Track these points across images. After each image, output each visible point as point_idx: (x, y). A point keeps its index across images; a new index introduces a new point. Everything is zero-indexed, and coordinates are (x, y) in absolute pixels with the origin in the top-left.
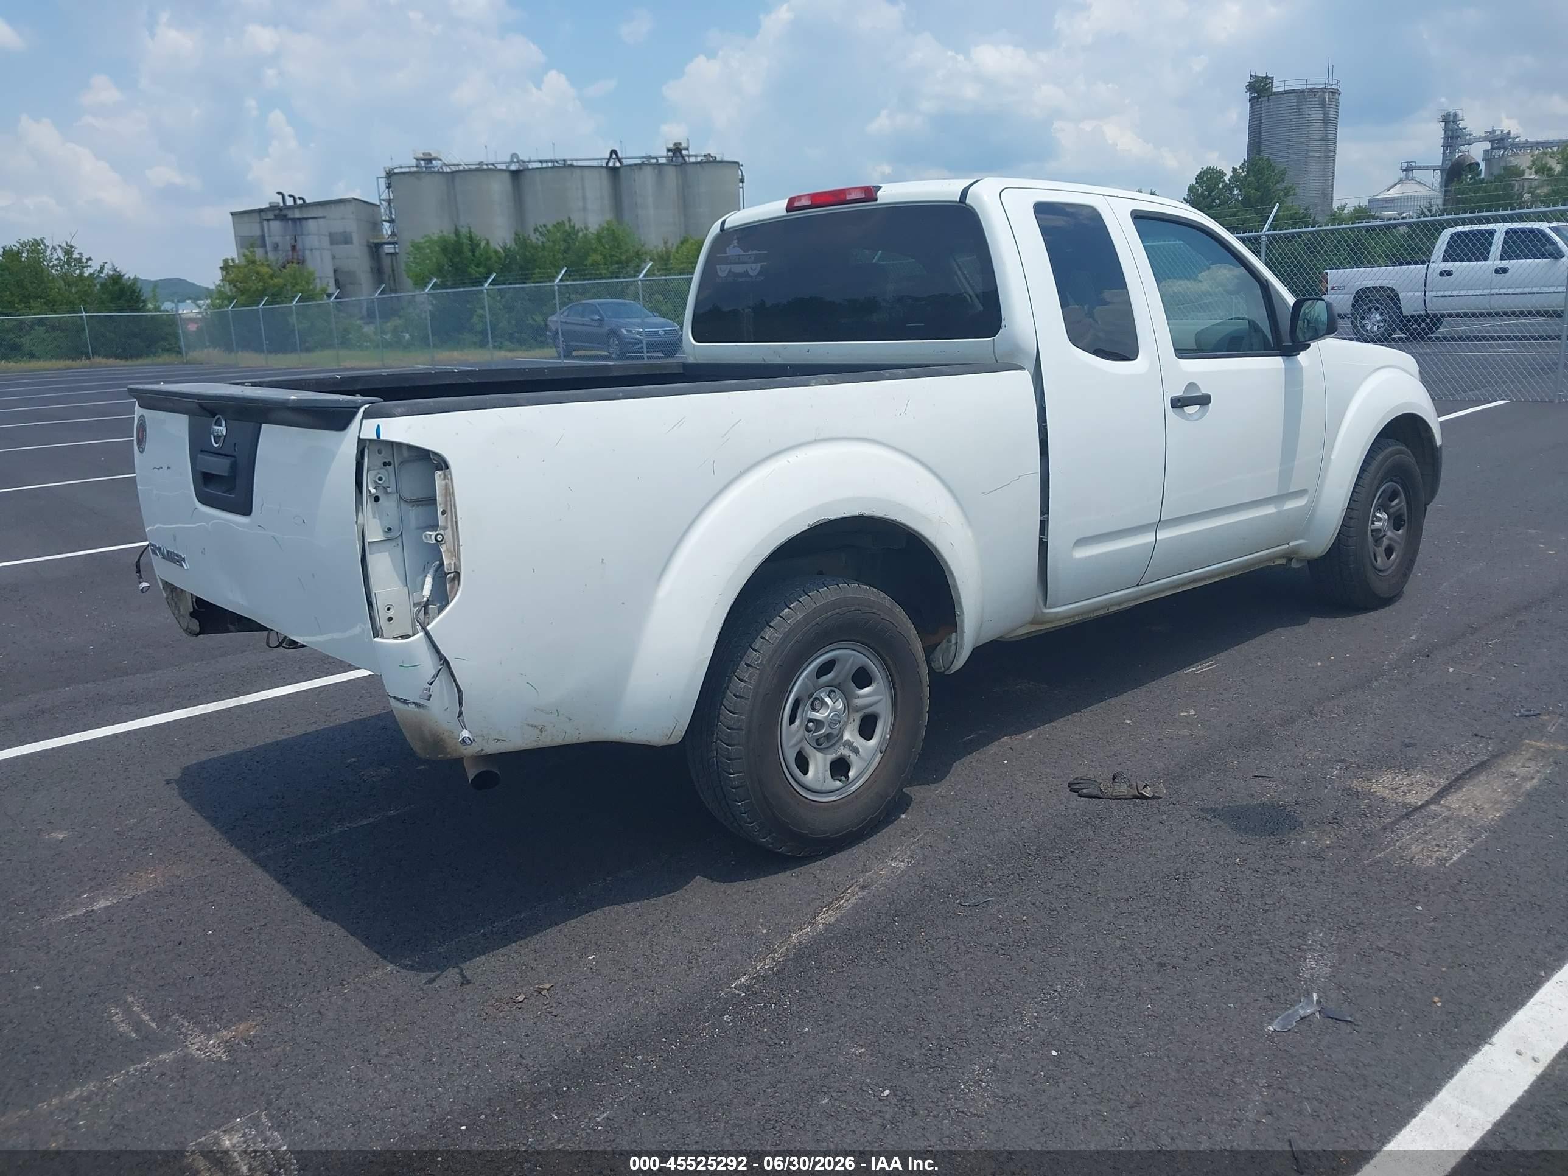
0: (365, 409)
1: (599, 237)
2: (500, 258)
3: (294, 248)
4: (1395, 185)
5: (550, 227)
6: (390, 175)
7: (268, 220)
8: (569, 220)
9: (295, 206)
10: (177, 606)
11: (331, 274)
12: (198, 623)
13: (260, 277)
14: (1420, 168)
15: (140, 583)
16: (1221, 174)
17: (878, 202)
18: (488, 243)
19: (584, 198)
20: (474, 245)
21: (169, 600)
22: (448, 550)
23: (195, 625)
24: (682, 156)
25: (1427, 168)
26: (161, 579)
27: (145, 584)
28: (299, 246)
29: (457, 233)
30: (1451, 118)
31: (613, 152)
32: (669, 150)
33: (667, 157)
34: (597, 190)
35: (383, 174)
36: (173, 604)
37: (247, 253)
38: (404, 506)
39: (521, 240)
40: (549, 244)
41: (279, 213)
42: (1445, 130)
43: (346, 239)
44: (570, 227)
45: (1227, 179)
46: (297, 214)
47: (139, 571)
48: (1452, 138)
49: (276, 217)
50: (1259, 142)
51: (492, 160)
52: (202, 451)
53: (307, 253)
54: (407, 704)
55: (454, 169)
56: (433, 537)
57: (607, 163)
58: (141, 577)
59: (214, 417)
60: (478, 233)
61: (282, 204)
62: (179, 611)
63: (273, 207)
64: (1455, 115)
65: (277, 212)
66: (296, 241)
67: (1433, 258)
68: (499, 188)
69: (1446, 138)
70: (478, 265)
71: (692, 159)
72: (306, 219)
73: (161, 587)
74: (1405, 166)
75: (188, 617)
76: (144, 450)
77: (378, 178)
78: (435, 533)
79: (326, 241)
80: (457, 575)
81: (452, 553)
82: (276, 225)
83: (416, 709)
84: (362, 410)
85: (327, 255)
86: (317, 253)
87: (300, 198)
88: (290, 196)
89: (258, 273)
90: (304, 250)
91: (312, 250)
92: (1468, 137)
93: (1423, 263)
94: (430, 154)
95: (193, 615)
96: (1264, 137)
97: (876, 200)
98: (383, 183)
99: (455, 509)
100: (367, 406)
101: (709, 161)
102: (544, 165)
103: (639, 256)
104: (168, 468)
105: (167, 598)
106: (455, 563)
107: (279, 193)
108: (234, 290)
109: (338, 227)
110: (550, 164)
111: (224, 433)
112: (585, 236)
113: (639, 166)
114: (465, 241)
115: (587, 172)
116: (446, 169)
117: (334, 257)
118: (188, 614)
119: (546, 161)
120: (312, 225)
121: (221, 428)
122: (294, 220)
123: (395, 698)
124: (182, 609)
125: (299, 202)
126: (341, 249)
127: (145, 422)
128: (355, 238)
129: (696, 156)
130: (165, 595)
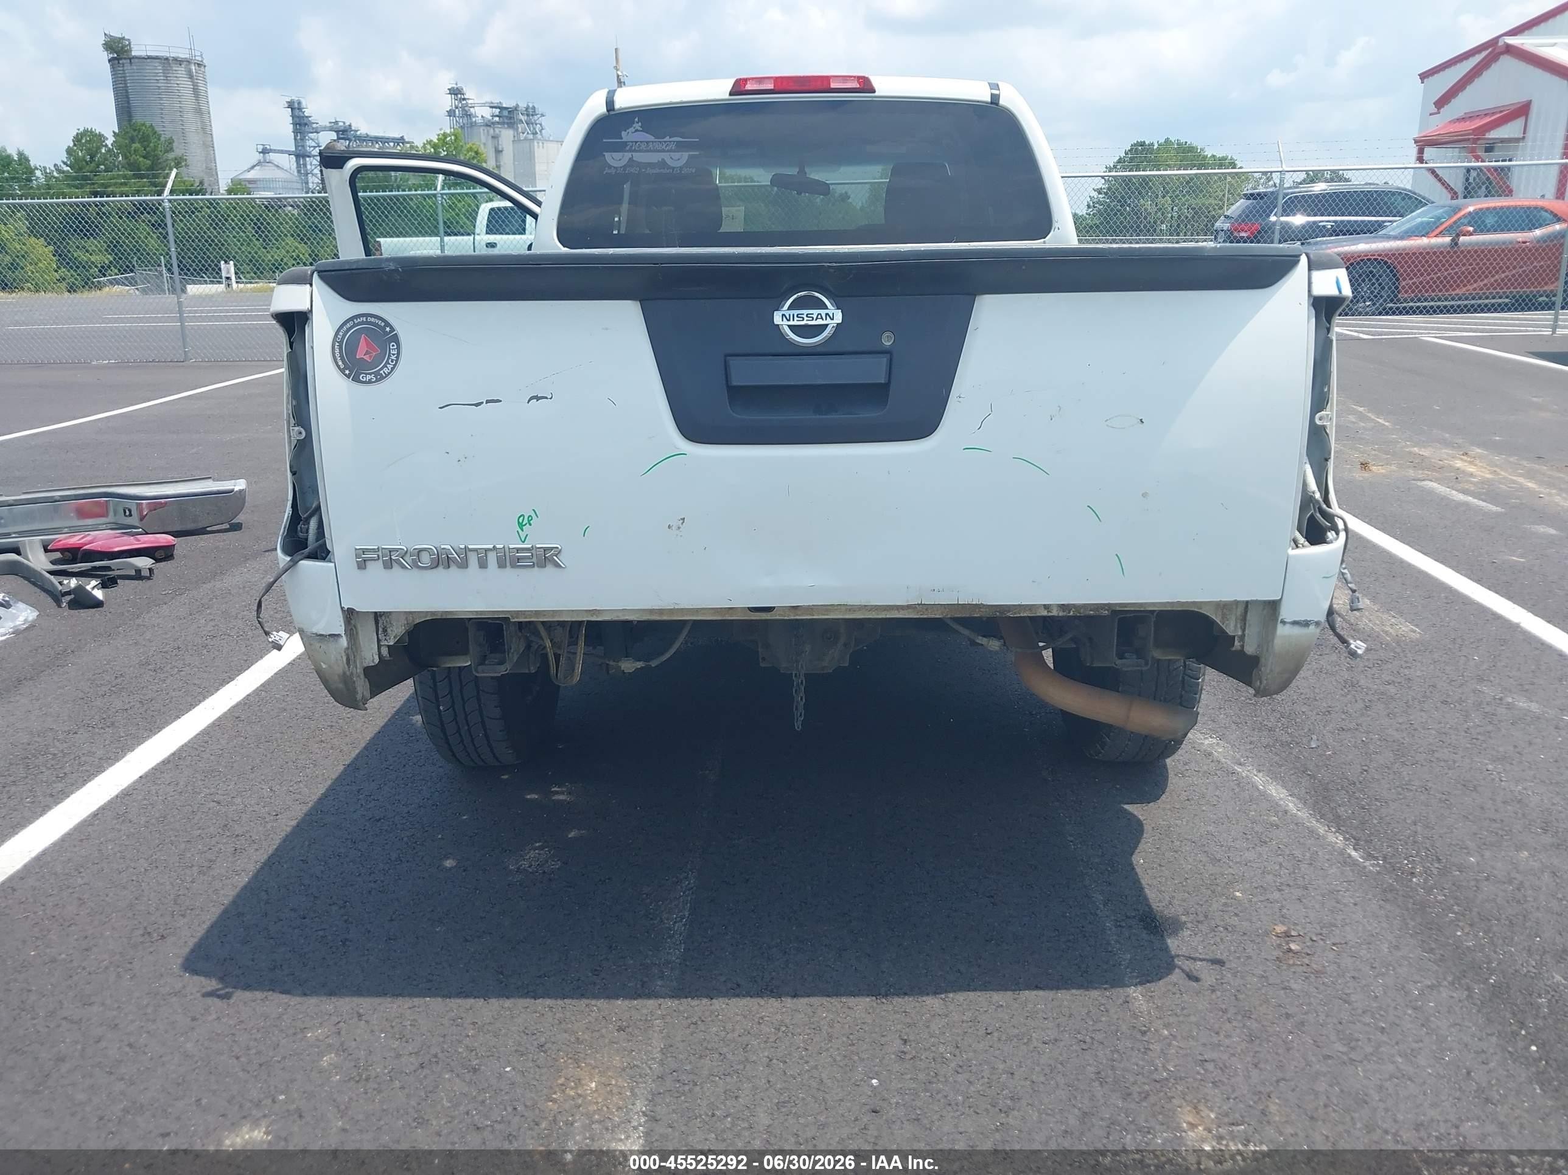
4: (255, 166)
14: (275, 151)
16: (101, 138)
17: (878, 93)
25: (282, 152)
30: (296, 105)
42: (293, 116)
45: (110, 142)
48: (300, 125)
50: (129, 107)
64: (299, 103)
67: (477, 231)
69: (295, 124)
74: (260, 148)
92: (314, 126)
93: (469, 234)
96: (133, 103)
97: (872, 92)
111: (838, 319)
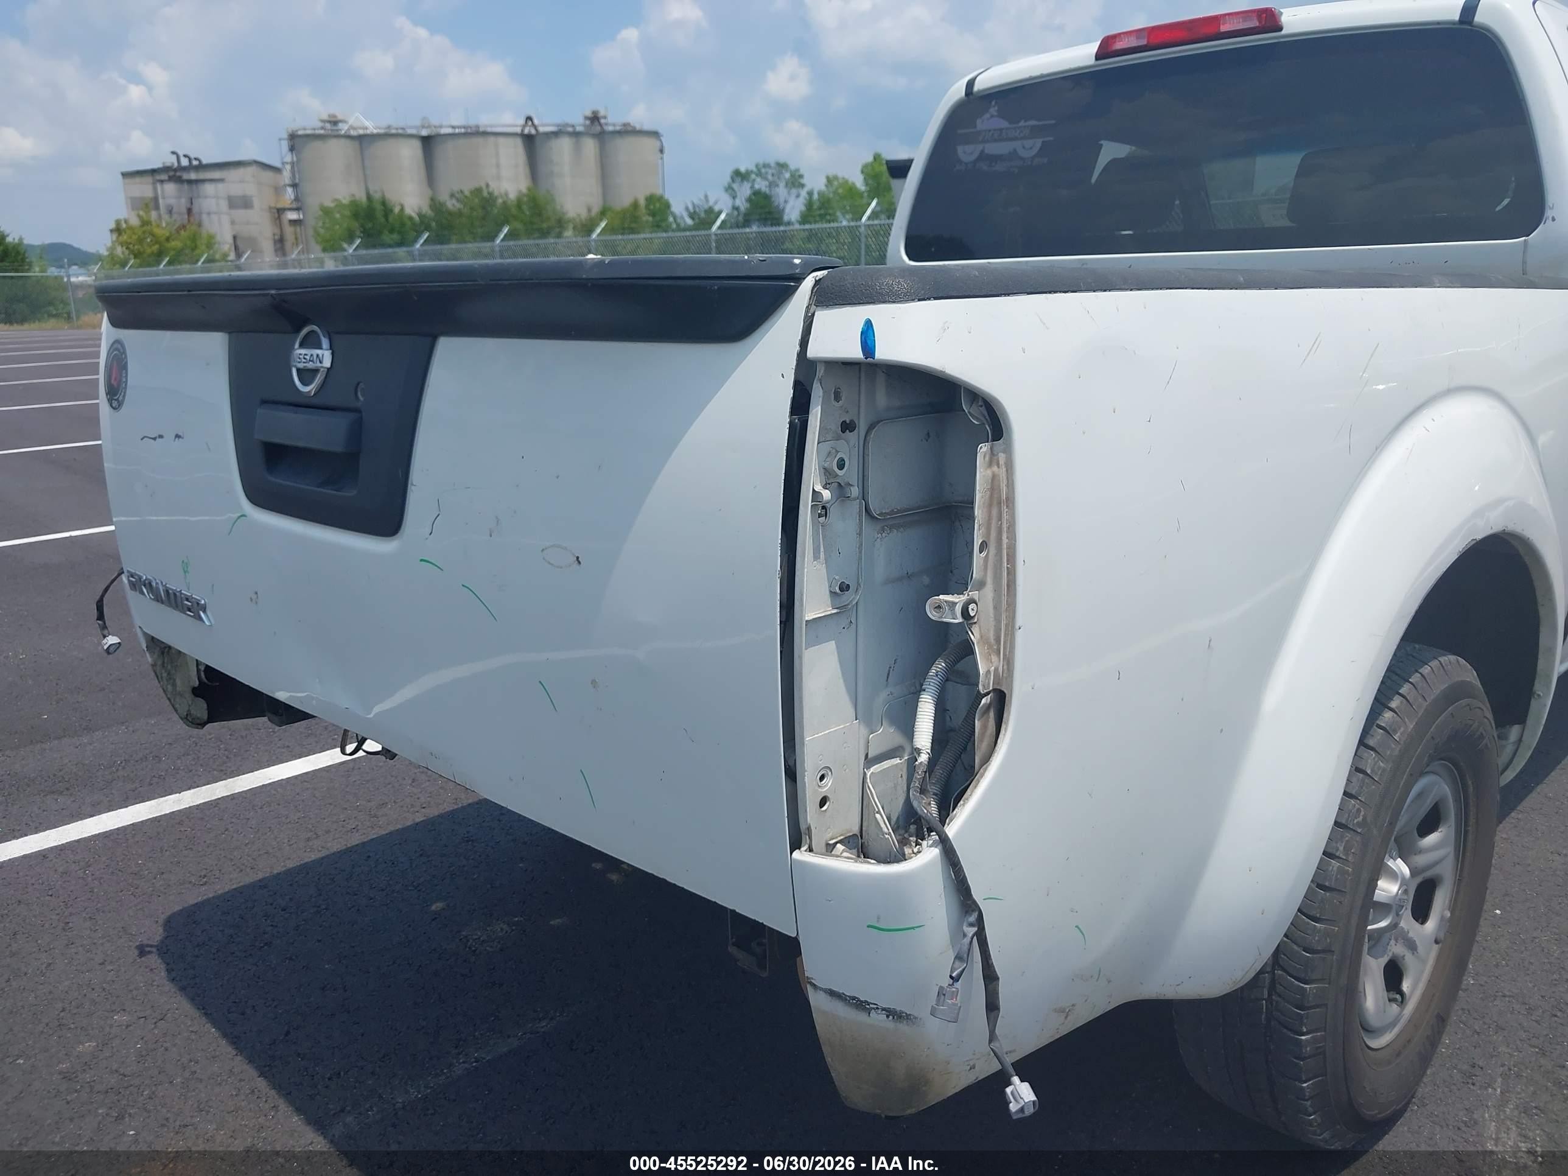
0: (817, 282)
1: (519, 204)
2: (414, 224)
3: (189, 211)
5: (467, 193)
6: (293, 137)
7: (162, 181)
8: (488, 186)
9: (190, 168)
10: (171, 678)
11: (230, 240)
12: (205, 706)
13: (156, 240)
15: (105, 637)
18: (402, 209)
19: (498, 166)
20: (387, 209)
21: (158, 668)
22: (983, 639)
23: (200, 708)
24: (600, 125)
26: (145, 634)
27: (112, 640)
28: (195, 210)
29: (369, 197)
31: (529, 118)
32: (586, 118)
33: (585, 126)
34: (512, 155)
35: (285, 136)
36: (165, 675)
37: (141, 213)
38: (869, 529)
39: (436, 205)
40: (466, 211)
41: (173, 174)
43: (245, 203)
44: (489, 193)
46: (193, 176)
47: (101, 616)
49: (171, 179)
51: (401, 124)
52: (264, 402)
53: (204, 217)
54: (869, 1011)
55: (361, 132)
56: (958, 609)
57: (522, 131)
58: (104, 627)
59: (298, 330)
60: (392, 197)
61: (176, 165)
62: (174, 685)
63: (166, 169)
65: (171, 173)
66: (192, 203)
68: (410, 154)
70: (392, 231)
71: (611, 128)
72: (203, 181)
73: (144, 646)
75: (189, 696)
76: (120, 404)
77: (280, 140)
78: (963, 598)
79: (224, 204)
80: (1001, 700)
81: (990, 646)
82: (170, 188)
83: (889, 1024)
84: (808, 283)
85: (225, 220)
86: (214, 217)
87: (195, 159)
88: (185, 156)
89: (153, 235)
90: (200, 213)
91: (209, 214)
94: (335, 116)
95: (196, 692)
97: (1281, 30)
98: (285, 145)
99: (1013, 537)
100: (820, 274)
101: (628, 131)
102: (457, 131)
103: (561, 223)
104: (178, 436)
105: (154, 665)
106: (996, 670)
107: (173, 153)
108: (127, 252)
109: (236, 190)
110: (463, 130)
111: (327, 363)
112: (504, 203)
113: (556, 134)
114: (378, 207)
115: (501, 140)
116: (353, 133)
117: (233, 223)
118: (190, 690)
119: (459, 127)
120: (209, 188)
121: (319, 352)
122: (190, 182)
123: (832, 993)
124: (178, 682)
125: (195, 163)
126: (240, 214)
127: (124, 353)
128: (256, 203)
129: (614, 125)
130: (150, 660)
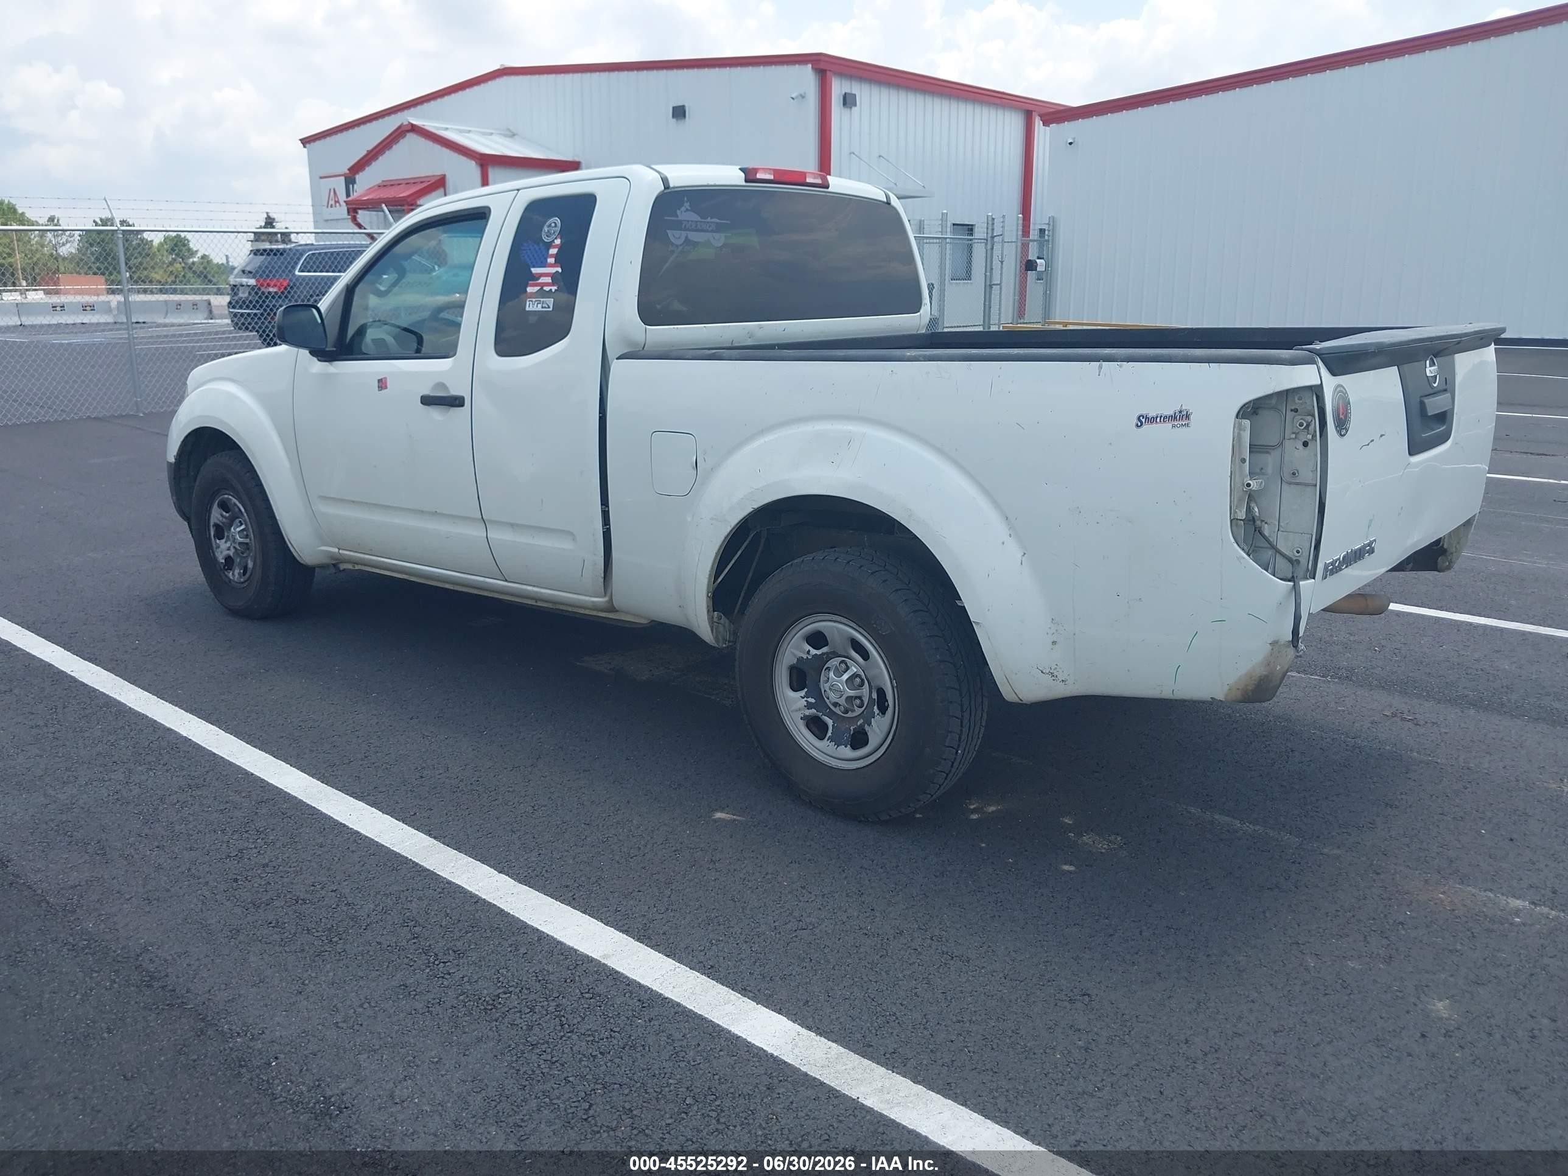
17: (830, 189)
52: (1422, 397)
97: (827, 187)
111: (1437, 372)
121: (1435, 367)
